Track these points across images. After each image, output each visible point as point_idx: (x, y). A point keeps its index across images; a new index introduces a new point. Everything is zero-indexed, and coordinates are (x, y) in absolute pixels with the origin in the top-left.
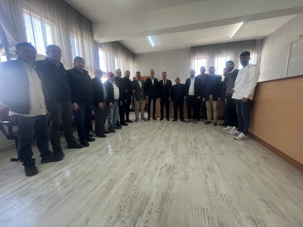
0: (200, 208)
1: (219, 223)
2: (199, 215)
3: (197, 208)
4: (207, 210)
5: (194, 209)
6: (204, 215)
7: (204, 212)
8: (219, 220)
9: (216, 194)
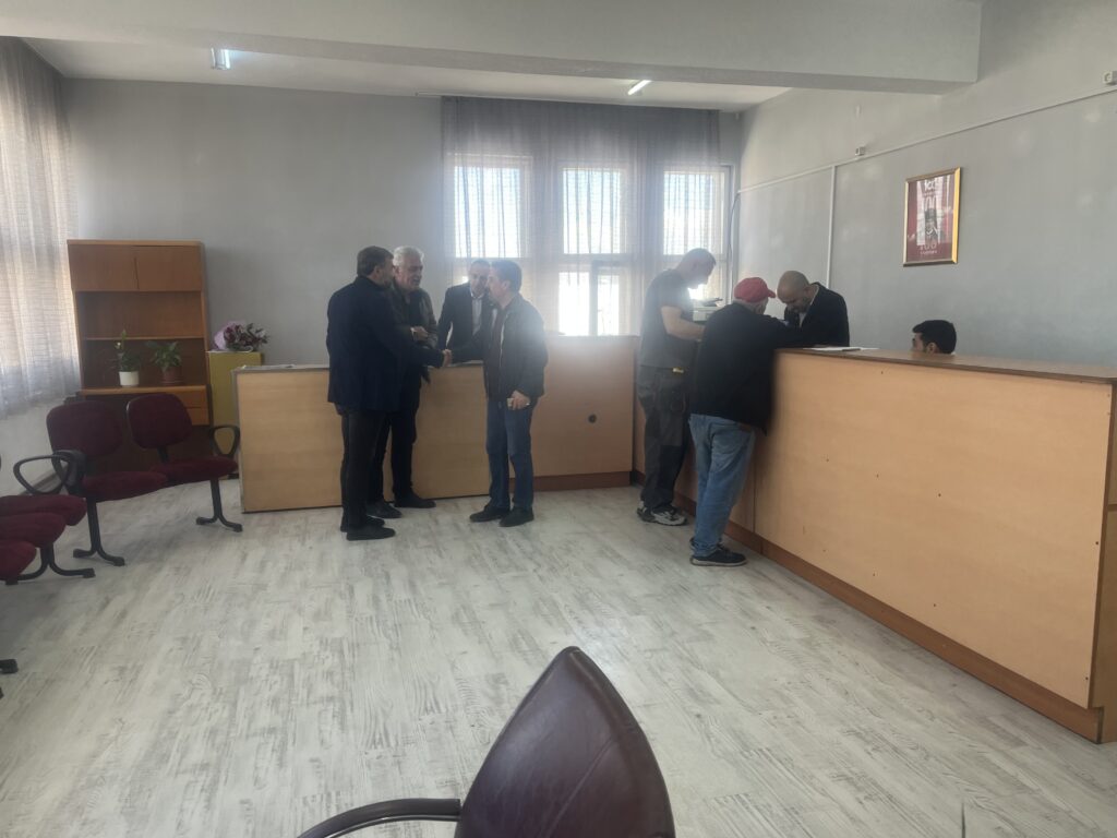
0: (729, 798)
1: (786, 810)
2: (734, 812)
3: (721, 800)
4: (746, 795)
5: (717, 805)
6: (747, 808)
7: (743, 802)
8: (782, 805)
9: (746, 753)
